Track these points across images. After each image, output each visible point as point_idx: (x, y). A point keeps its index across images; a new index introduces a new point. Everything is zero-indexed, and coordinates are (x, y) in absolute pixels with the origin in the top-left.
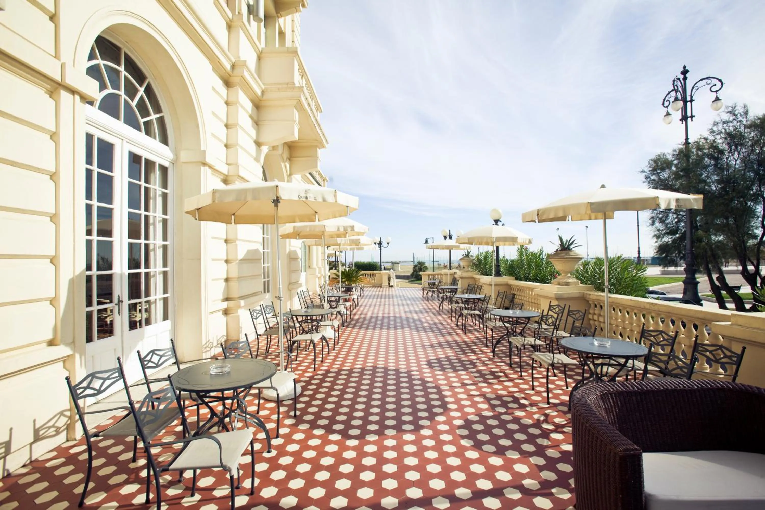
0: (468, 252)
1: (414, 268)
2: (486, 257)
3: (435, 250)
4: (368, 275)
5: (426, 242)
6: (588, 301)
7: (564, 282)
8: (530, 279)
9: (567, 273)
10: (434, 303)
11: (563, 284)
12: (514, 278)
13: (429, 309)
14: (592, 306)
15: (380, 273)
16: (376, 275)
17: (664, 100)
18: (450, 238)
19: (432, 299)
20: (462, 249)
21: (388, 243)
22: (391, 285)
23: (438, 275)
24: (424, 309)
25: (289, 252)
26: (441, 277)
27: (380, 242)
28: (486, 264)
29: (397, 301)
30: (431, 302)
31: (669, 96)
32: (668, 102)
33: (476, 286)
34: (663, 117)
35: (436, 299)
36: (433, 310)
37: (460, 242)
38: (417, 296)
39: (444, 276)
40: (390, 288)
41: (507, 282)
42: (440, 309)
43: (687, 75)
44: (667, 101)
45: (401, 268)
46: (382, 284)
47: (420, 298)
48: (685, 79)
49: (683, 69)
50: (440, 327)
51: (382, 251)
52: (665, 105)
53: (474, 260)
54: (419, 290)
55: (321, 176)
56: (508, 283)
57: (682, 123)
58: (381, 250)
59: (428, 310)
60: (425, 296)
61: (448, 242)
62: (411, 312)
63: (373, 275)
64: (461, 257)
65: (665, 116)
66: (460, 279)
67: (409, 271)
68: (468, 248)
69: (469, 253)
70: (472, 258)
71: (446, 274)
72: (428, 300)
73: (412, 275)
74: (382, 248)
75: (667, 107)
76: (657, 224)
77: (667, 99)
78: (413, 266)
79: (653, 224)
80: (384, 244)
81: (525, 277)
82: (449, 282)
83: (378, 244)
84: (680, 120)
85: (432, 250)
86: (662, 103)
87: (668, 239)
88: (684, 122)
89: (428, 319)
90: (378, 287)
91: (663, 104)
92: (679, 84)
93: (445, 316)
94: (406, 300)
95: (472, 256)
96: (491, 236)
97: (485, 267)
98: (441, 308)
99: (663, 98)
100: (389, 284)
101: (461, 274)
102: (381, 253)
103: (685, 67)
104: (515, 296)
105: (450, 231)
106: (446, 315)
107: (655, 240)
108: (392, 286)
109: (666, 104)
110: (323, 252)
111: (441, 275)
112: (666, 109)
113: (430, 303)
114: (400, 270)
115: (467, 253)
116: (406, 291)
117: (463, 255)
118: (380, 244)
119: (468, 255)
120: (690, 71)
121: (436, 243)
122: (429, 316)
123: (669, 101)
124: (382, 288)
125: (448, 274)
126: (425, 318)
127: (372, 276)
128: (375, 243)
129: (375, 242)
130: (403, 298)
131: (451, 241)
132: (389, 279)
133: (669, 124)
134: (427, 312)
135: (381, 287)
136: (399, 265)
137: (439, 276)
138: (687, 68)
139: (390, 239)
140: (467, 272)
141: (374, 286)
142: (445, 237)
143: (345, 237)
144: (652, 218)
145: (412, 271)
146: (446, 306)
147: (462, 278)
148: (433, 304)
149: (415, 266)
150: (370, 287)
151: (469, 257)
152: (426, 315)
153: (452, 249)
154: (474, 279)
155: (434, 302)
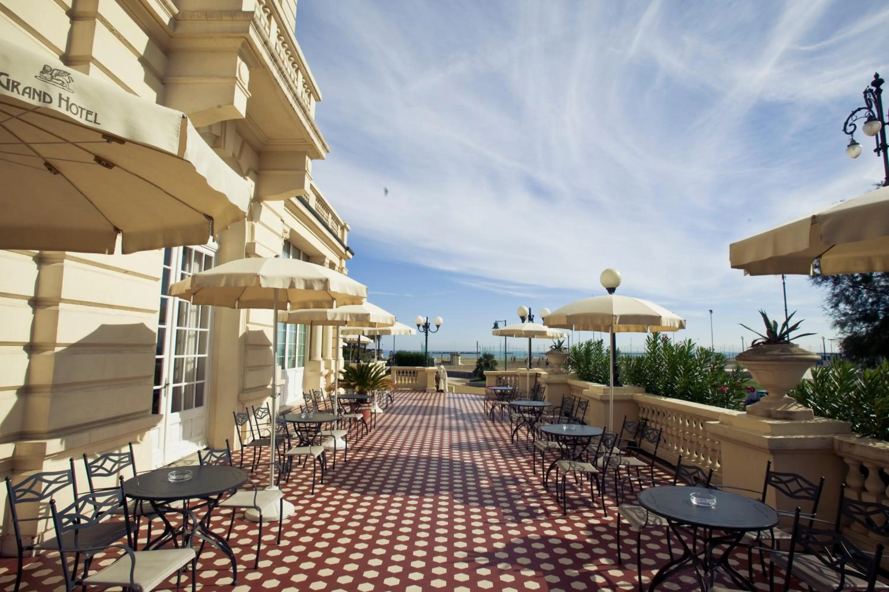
0: (559, 341)
1: (478, 362)
2: (588, 351)
3: (507, 337)
4: (407, 372)
5: (496, 326)
6: (842, 458)
7: (781, 412)
8: (676, 394)
9: (781, 391)
10: (503, 426)
11: (779, 416)
12: (644, 389)
13: (495, 439)
14: (854, 469)
15: (424, 371)
16: (419, 373)
17: (846, 123)
18: (531, 319)
19: (500, 419)
20: (549, 337)
21: (438, 326)
22: (440, 389)
23: (511, 375)
24: (486, 439)
25: (245, 335)
26: (515, 380)
27: (426, 324)
28: (589, 363)
29: (443, 419)
30: (497, 424)
31: (854, 118)
32: (853, 127)
33: (576, 403)
34: (846, 147)
35: (507, 418)
36: (501, 443)
37: (551, 324)
38: (477, 411)
39: (520, 378)
40: (439, 394)
41: (632, 396)
42: (512, 440)
43: (882, 87)
44: (851, 125)
45: (461, 362)
46: (426, 387)
47: (481, 414)
48: (879, 91)
49: (874, 79)
50: (513, 488)
51: (428, 337)
52: (848, 131)
53: (568, 355)
54: (482, 399)
55: (338, 222)
56: (635, 398)
57: (879, 155)
58: (427, 335)
59: (492, 443)
60: (489, 411)
61: (528, 326)
62: (460, 446)
63: (414, 372)
64: (549, 350)
65: (849, 146)
66: (547, 386)
67: (472, 366)
68: (559, 336)
69: (560, 344)
70: (565, 352)
71: (524, 376)
72: (493, 420)
73: (475, 372)
74: (429, 332)
75: (851, 133)
76: (842, 306)
77: (850, 121)
78: (476, 360)
79: (836, 306)
80: (432, 327)
81: (665, 389)
82: (528, 389)
83: (423, 327)
84: (875, 151)
85: (504, 337)
86: (843, 129)
87: (862, 328)
88: (881, 153)
89: (491, 464)
90: (421, 391)
91: (845, 130)
92: (872, 97)
93: (522, 460)
94: (457, 418)
95: (565, 348)
96: (611, 314)
97: (587, 366)
98: (515, 438)
99: (845, 121)
100: (438, 387)
101: (549, 378)
102: (426, 341)
103: (877, 76)
104: (648, 424)
105: (530, 309)
106: (524, 456)
107: (838, 329)
108: (442, 391)
109: (850, 129)
110: (335, 336)
111: (516, 375)
112: (849, 136)
113: (495, 426)
114: (460, 364)
115: (557, 344)
116: (461, 401)
117: (551, 347)
118: (426, 326)
119: (558, 347)
120: (885, 80)
121: (509, 327)
122: (493, 458)
123: (855, 125)
124: (426, 394)
125: (526, 376)
126: (484, 462)
127: (412, 374)
128: (419, 326)
129: (419, 323)
130: (453, 415)
131: (531, 323)
132: (438, 379)
133: (856, 157)
134: (489, 448)
135: (425, 391)
136: (460, 357)
137: (513, 378)
138: (880, 77)
139: (441, 320)
140: (557, 374)
141: (415, 390)
142: (523, 319)
143: (331, 307)
144: (835, 295)
145: (475, 367)
146: (523, 434)
147: (549, 384)
148: (500, 428)
149: (480, 360)
150: (409, 391)
151: (561, 350)
152: (487, 454)
153: (534, 337)
154: (569, 385)
155: (504, 424)
